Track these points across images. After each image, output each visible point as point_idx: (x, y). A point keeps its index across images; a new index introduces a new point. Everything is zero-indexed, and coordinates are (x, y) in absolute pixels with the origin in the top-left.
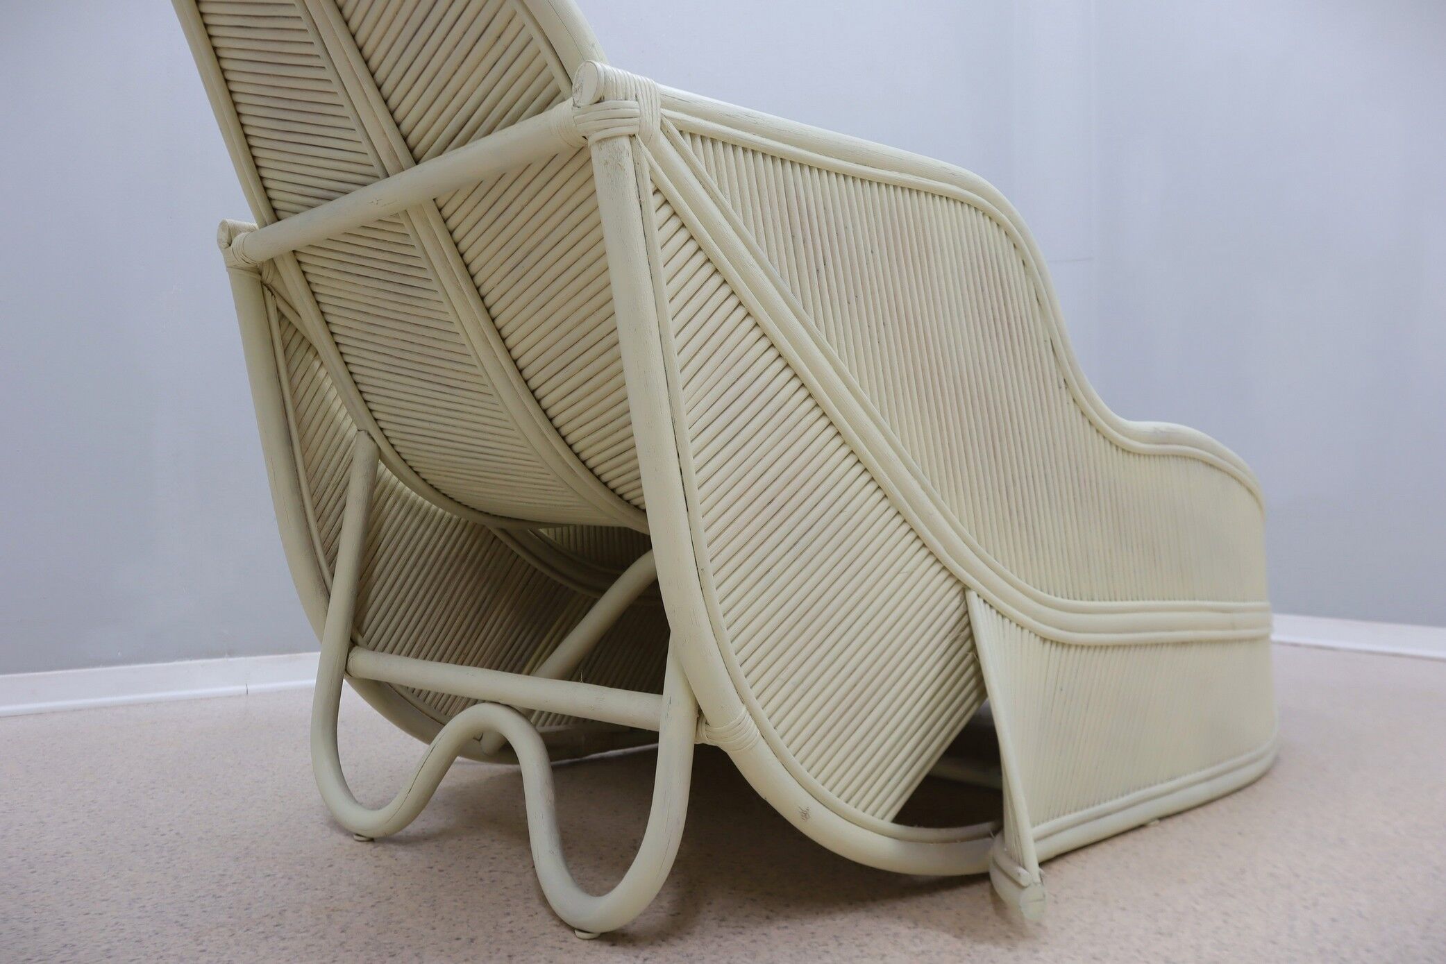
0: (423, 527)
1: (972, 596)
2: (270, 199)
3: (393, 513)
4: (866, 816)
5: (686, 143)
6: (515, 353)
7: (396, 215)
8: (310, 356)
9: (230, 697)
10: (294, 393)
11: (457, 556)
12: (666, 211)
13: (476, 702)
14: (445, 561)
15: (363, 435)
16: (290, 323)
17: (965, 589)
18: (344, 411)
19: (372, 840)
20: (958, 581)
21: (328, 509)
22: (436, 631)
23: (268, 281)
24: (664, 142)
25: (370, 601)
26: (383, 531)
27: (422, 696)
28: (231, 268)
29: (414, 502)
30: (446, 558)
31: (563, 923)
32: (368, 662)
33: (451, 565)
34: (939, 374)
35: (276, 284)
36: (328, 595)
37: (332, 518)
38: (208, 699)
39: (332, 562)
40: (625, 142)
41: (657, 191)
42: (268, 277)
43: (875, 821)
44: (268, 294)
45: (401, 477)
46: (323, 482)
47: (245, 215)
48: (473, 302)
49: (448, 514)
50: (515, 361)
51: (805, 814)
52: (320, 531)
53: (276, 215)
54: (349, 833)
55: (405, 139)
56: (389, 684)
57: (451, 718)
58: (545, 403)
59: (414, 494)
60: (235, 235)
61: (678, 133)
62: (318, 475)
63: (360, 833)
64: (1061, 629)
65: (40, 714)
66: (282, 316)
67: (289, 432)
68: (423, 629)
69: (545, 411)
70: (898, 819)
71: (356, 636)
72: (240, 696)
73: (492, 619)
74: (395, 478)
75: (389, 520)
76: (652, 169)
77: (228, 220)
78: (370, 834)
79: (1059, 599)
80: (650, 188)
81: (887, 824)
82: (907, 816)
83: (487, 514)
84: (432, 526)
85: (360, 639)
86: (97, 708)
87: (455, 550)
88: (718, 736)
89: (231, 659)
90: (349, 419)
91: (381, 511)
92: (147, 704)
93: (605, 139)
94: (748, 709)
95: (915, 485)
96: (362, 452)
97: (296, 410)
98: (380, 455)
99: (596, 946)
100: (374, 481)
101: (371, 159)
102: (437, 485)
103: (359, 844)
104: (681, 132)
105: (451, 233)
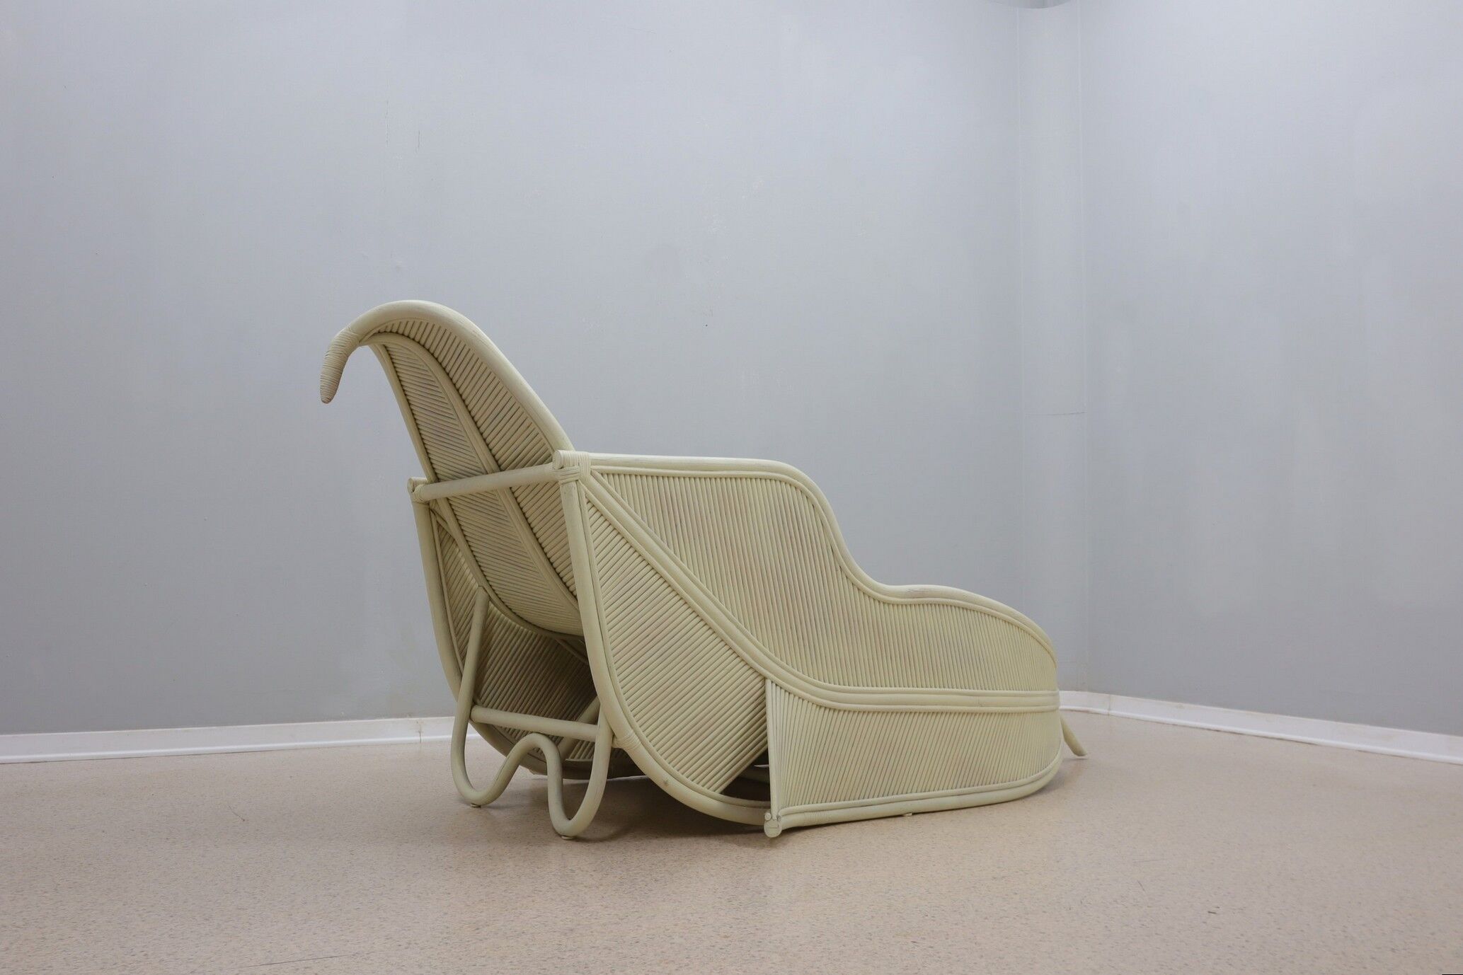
0: (515, 638)
1: (768, 682)
2: (434, 469)
3: (498, 631)
4: (705, 789)
5: (605, 480)
6: (549, 555)
7: (492, 491)
8: (454, 545)
9: (410, 743)
10: (445, 565)
11: (535, 655)
12: (593, 510)
13: (532, 732)
14: (528, 658)
15: (481, 590)
16: (443, 528)
17: (765, 679)
18: (471, 575)
19: (479, 807)
20: (760, 675)
21: (463, 628)
22: (523, 698)
23: (433, 508)
24: (592, 480)
25: (485, 680)
26: (493, 640)
27: (507, 730)
28: (415, 503)
29: (510, 625)
30: (529, 656)
31: (556, 833)
32: (481, 713)
33: (532, 659)
34: (751, 569)
35: (436, 509)
36: (461, 676)
37: (464, 635)
38: (396, 744)
39: (463, 658)
40: (574, 484)
41: (589, 502)
42: (433, 506)
43: (710, 792)
44: (432, 515)
45: (503, 612)
46: (459, 616)
47: (422, 476)
48: (527, 531)
49: (525, 630)
50: (549, 559)
51: (666, 783)
52: (458, 641)
53: (437, 479)
54: (468, 803)
55: (494, 456)
56: (493, 725)
57: (518, 740)
58: (564, 579)
59: (510, 620)
60: (417, 486)
61: (600, 475)
62: (458, 609)
63: (473, 802)
64: (832, 701)
65: (296, 749)
66: (439, 525)
67: (442, 587)
68: (514, 698)
69: (565, 584)
70: (725, 792)
71: (476, 698)
72: (416, 743)
73: (555, 694)
74: (499, 612)
75: (496, 634)
76: (586, 493)
77: (413, 478)
78: (478, 803)
79: (832, 685)
80: (585, 501)
81: (717, 794)
82: (729, 791)
83: (551, 631)
84: (521, 638)
85: (478, 701)
86: (329, 747)
87: (534, 652)
88: (622, 743)
89: (410, 719)
90: (474, 580)
91: (492, 630)
92: (359, 746)
93: (565, 483)
94: (635, 731)
95: (733, 627)
96: (480, 598)
97: (446, 575)
98: (490, 599)
99: (570, 843)
100: (487, 615)
101: (480, 465)
102: (521, 616)
103: (474, 809)
104: (602, 474)
105: (516, 499)
